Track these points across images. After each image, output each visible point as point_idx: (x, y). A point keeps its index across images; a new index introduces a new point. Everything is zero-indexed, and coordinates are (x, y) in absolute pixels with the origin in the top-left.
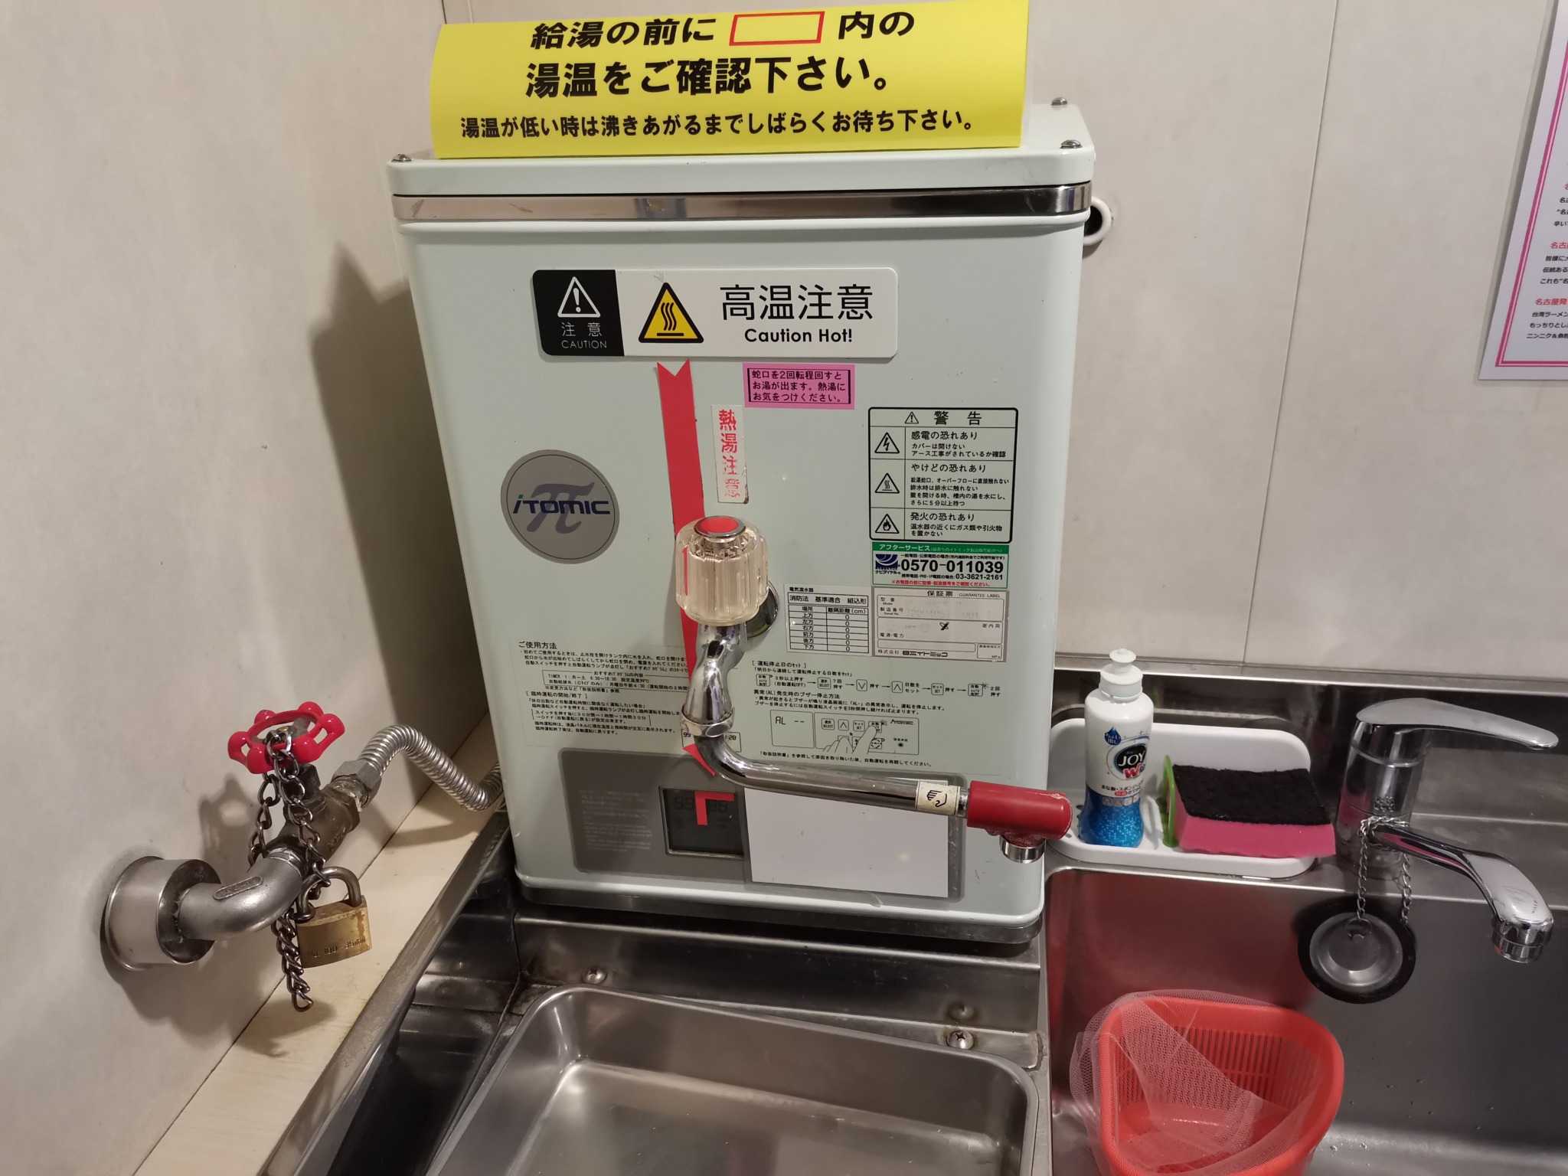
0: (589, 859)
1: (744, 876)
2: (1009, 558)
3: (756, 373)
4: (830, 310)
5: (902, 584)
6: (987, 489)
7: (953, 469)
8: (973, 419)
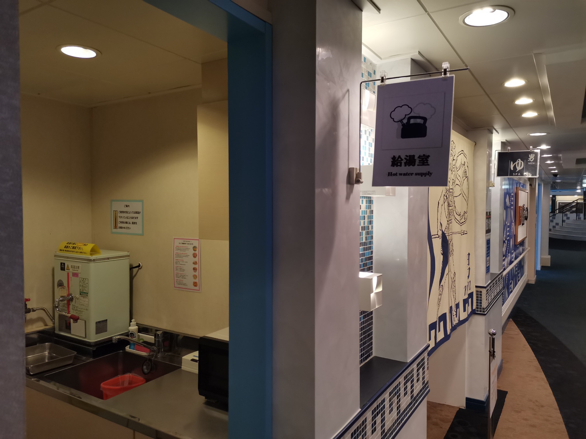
0: (60, 330)
1: (70, 333)
2: (88, 295)
3: (73, 273)
4: (77, 268)
5: (81, 297)
6: (86, 287)
7: (84, 284)
8: (86, 280)
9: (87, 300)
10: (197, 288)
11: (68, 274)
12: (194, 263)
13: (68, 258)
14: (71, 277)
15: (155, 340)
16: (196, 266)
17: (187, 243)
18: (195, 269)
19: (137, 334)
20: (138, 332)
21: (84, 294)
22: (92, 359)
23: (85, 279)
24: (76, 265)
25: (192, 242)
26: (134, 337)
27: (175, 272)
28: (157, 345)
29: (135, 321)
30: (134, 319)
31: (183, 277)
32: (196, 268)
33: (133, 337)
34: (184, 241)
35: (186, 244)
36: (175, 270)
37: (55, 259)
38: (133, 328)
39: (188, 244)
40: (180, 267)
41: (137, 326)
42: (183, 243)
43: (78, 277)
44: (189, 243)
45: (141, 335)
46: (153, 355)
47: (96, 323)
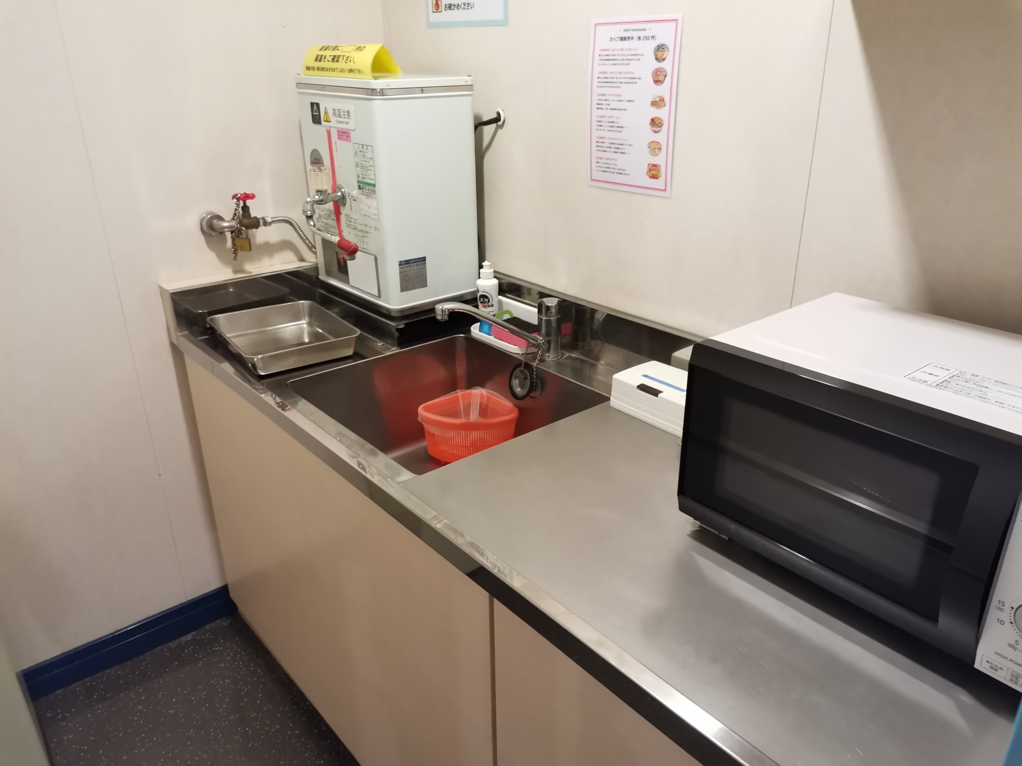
0: (329, 273)
1: (347, 281)
2: (377, 189)
3: (338, 131)
4: (346, 116)
5: (362, 194)
6: (371, 168)
7: (366, 161)
8: (367, 148)
9: (374, 203)
10: (658, 183)
11: (329, 132)
12: (654, 104)
13: (323, 87)
14: (336, 142)
15: (540, 320)
16: (661, 113)
17: (636, 34)
18: (655, 123)
19: (496, 298)
20: (499, 294)
21: (366, 187)
22: (395, 348)
23: (365, 147)
24: (344, 106)
25: (652, 29)
26: (489, 306)
27: (596, 134)
28: (543, 331)
29: (491, 267)
30: (489, 262)
31: (619, 148)
32: (662, 120)
33: (486, 304)
34: (625, 30)
35: (632, 38)
36: (594, 127)
37: (299, 93)
38: (487, 284)
39: (639, 38)
40: (611, 117)
41: (495, 279)
42: (622, 39)
43: (350, 141)
44: (642, 34)
45: (506, 303)
46: (534, 357)
47: (400, 265)
